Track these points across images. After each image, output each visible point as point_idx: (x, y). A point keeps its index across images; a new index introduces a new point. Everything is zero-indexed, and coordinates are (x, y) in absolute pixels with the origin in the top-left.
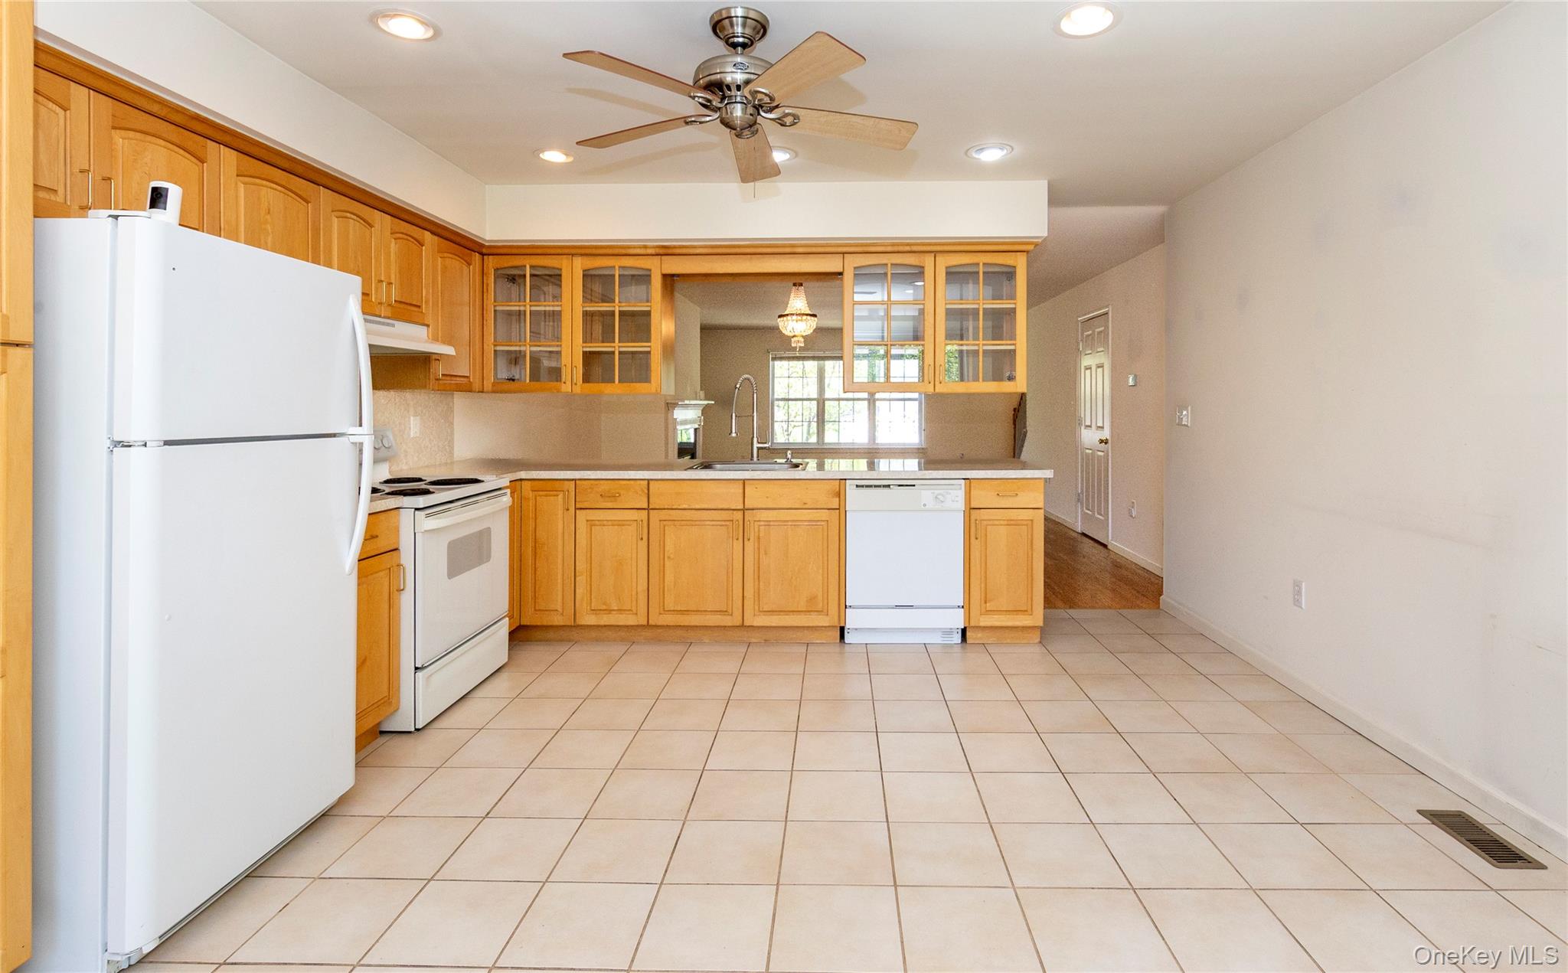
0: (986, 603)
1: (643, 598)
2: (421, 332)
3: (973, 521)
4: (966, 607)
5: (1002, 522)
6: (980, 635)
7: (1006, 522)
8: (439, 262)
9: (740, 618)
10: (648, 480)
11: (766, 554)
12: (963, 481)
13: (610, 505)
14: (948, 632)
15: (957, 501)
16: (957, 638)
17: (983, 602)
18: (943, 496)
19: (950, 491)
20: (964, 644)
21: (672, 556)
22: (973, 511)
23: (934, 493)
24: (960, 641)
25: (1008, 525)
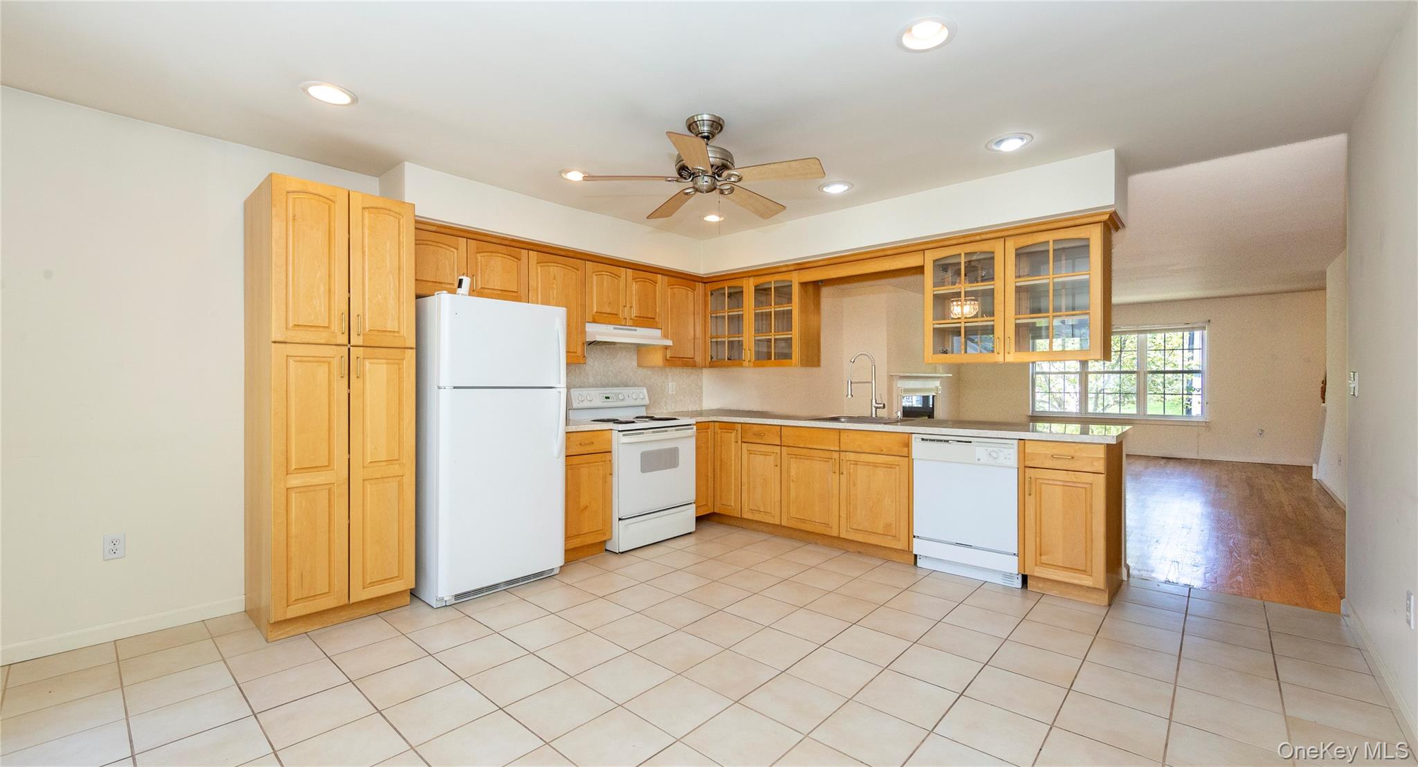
0: (1041, 555)
1: (778, 504)
2: (657, 333)
3: (1027, 480)
4: (1021, 554)
5: (1058, 483)
6: (1040, 585)
7: (1061, 483)
8: (669, 292)
9: (837, 531)
10: (781, 426)
11: (854, 485)
12: (1016, 441)
13: (759, 441)
14: (1008, 576)
15: (1009, 459)
16: (1018, 583)
17: (1038, 554)
18: (995, 452)
19: (1002, 449)
20: (1024, 590)
21: (794, 480)
22: (1027, 470)
23: (987, 450)
24: (1020, 587)
25: (1064, 486)
